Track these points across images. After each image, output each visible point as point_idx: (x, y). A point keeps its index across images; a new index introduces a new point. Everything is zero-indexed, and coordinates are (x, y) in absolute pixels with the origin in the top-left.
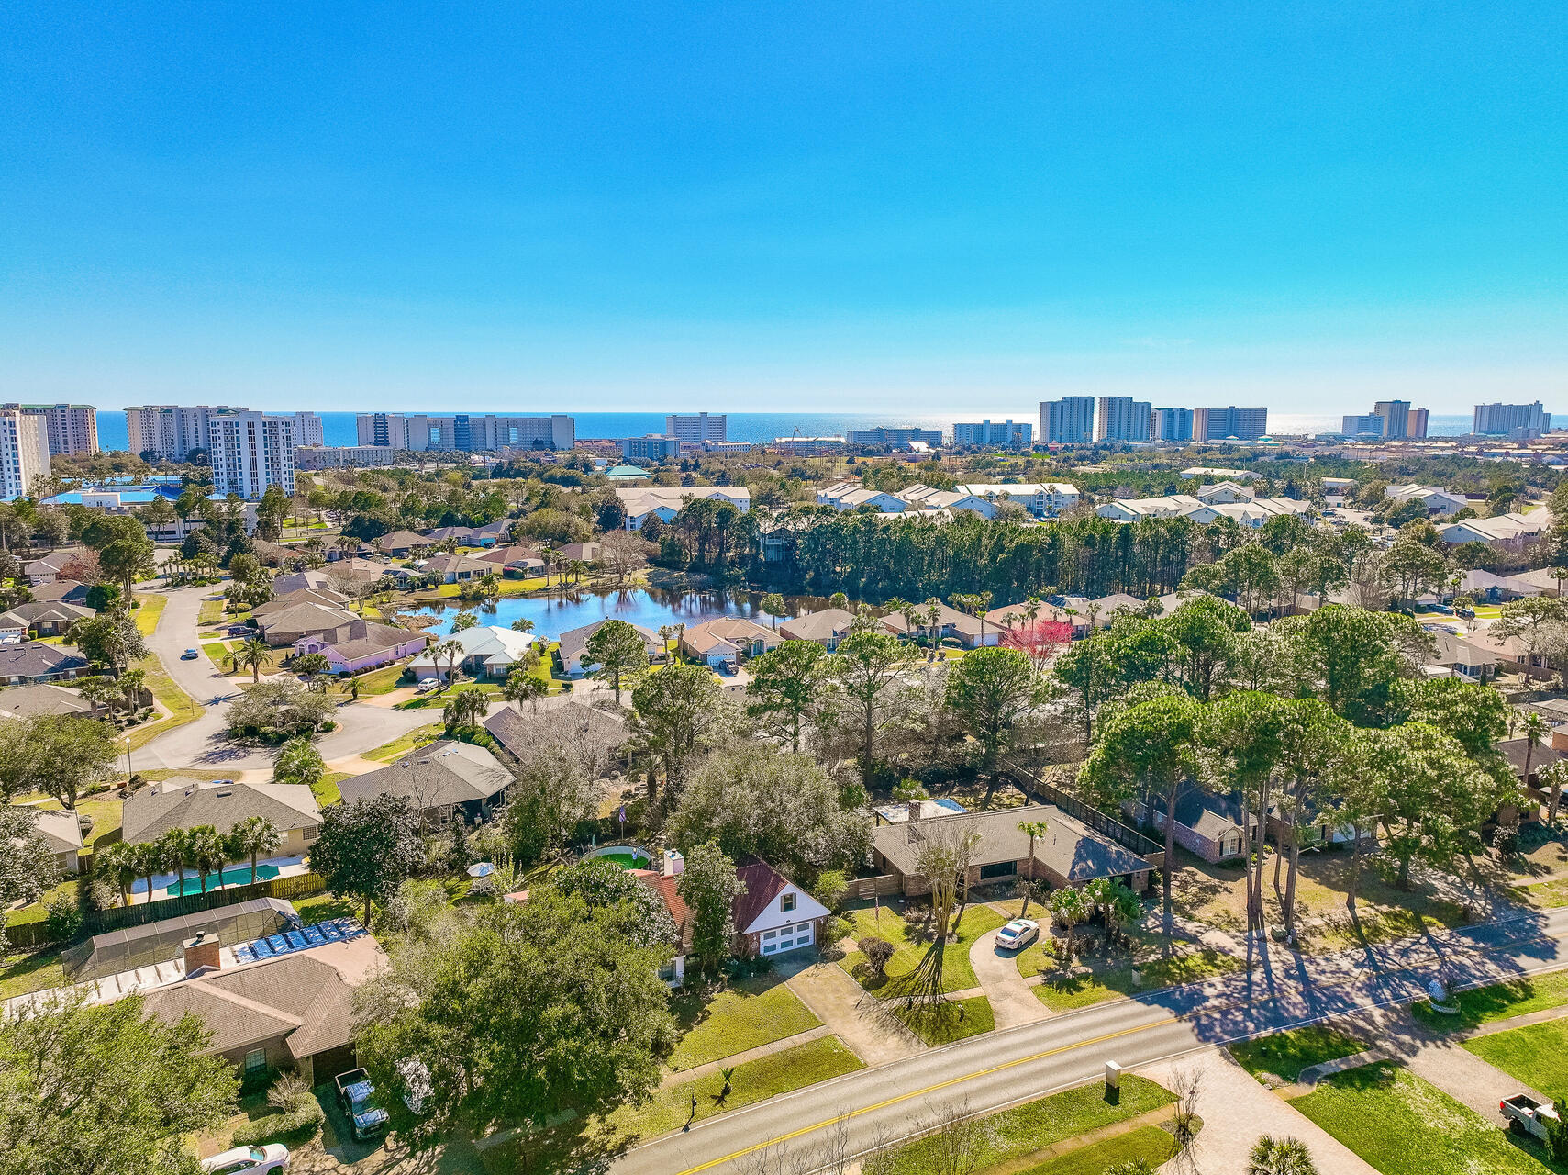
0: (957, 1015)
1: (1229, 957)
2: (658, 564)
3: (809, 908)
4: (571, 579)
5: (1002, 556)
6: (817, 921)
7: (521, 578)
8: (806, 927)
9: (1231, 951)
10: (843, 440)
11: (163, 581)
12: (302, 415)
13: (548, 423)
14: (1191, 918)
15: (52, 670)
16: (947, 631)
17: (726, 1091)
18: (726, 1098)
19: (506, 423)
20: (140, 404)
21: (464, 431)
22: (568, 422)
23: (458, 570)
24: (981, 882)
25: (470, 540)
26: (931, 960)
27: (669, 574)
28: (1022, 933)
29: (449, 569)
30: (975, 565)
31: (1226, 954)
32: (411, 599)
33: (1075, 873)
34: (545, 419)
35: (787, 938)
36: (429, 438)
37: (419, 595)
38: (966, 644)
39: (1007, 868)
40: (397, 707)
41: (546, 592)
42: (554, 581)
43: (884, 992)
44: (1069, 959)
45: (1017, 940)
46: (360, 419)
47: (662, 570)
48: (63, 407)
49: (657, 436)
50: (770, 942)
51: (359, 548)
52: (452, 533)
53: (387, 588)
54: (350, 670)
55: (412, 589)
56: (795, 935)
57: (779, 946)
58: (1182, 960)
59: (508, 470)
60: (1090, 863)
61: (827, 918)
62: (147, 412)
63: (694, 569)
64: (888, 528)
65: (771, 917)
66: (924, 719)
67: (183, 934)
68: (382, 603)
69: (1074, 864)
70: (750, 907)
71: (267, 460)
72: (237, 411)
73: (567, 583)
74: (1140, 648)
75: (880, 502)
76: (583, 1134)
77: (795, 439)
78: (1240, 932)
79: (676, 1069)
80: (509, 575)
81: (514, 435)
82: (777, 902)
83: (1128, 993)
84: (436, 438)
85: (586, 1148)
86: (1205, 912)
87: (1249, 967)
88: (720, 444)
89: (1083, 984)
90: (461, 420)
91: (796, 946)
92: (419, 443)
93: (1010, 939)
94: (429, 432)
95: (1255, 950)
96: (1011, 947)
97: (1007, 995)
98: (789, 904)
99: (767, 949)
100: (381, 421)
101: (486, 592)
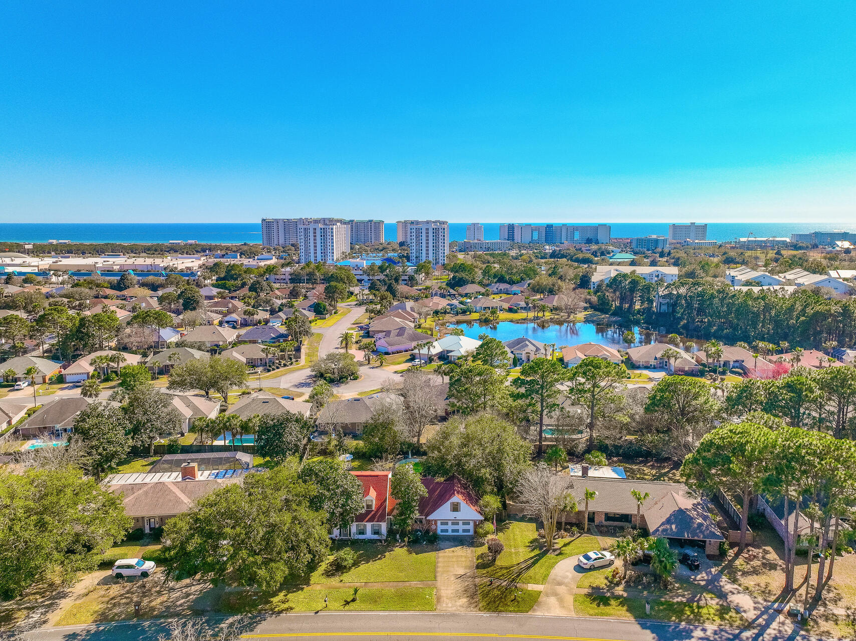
0: (513, 597)
1: (738, 616)
2: (596, 310)
3: (469, 513)
4: (540, 314)
5: (802, 318)
6: (475, 522)
7: (516, 312)
8: (469, 524)
9: (745, 611)
10: (788, 240)
11: (356, 303)
12: (474, 224)
13: (596, 228)
14: (734, 581)
15: (273, 338)
16: (737, 364)
17: (354, 600)
18: (351, 604)
19: (575, 228)
20: (403, 220)
21: (550, 232)
22: (607, 228)
23: (484, 306)
24: (605, 523)
25: (507, 290)
26: (532, 561)
27: (600, 315)
28: (596, 559)
29: (479, 305)
30: (788, 323)
31: (738, 612)
32: (454, 319)
33: (659, 530)
34: (594, 227)
35: (455, 527)
36: (532, 237)
37: (461, 317)
38: (745, 372)
39: (626, 518)
40: (396, 372)
41: (524, 321)
42: (531, 315)
43: (484, 572)
44: (618, 584)
45: (591, 563)
46: (501, 226)
47: (597, 313)
48: (371, 221)
49: (654, 237)
50: (444, 527)
51: (449, 292)
52: (499, 286)
53: (445, 312)
54: (390, 351)
55: (457, 314)
56: (461, 527)
57: (450, 531)
58: (699, 607)
59: (558, 254)
60: (674, 527)
61: (481, 522)
62: (405, 222)
63: (614, 314)
64: (734, 296)
65: (443, 513)
66: (632, 417)
67: (185, 461)
68: (439, 320)
69: (663, 524)
70: (429, 505)
71: (433, 246)
72: (444, 223)
73: (538, 317)
74: (784, 387)
75: (761, 279)
76: (272, 599)
77: (749, 239)
78: (765, 600)
79: (341, 581)
80: (510, 310)
81: (577, 236)
82: (447, 506)
83: (636, 617)
84: (536, 237)
85: (267, 606)
86: (750, 581)
87: (749, 625)
88: (697, 241)
89: (613, 602)
90: (549, 227)
91: (461, 533)
92: (527, 239)
93: (585, 561)
94: (532, 233)
95: (765, 617)
96: (585, 566)
97: (555, 594)
98: (456, 508)
99: (442, 531)
100: (511, 228)
101: (492, 318)
